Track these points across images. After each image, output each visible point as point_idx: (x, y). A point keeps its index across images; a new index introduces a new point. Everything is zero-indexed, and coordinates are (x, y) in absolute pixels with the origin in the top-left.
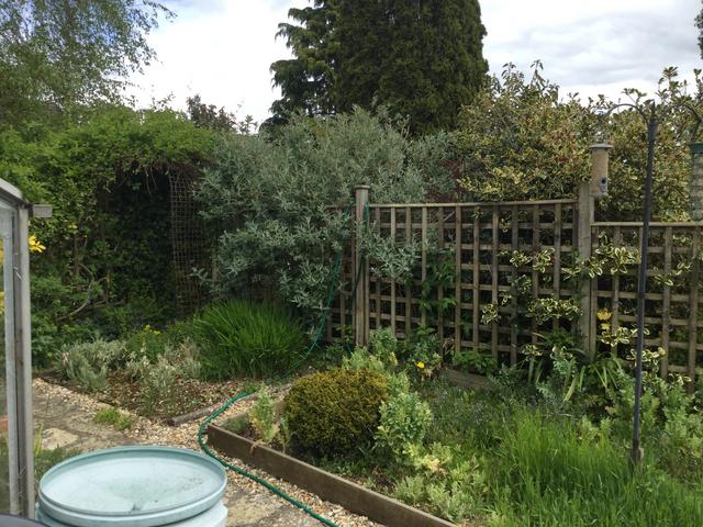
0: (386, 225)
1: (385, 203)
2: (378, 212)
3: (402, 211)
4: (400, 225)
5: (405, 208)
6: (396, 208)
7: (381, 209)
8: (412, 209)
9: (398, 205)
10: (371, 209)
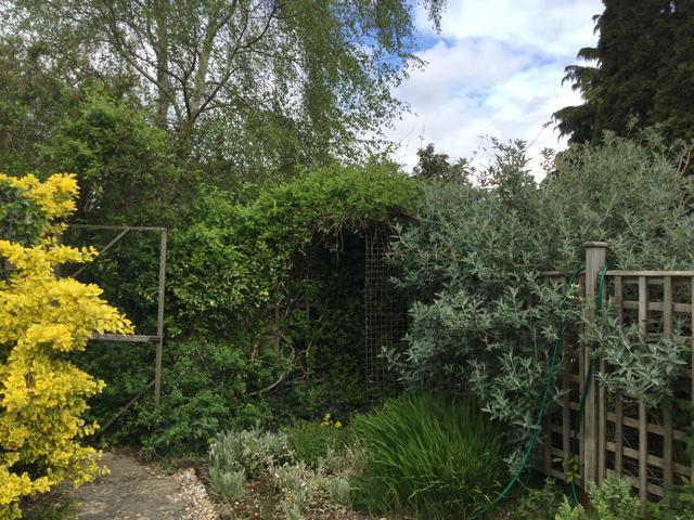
0: (630, 304)
1: (630, 268)
2: (618, 284)
3: (658, 282)
4: (654, 306)
5: (662, 277)
6: (648, 277)
7: (624, 278)
8: (674, 278)
9: (651, 273)
10: (607, 278)
